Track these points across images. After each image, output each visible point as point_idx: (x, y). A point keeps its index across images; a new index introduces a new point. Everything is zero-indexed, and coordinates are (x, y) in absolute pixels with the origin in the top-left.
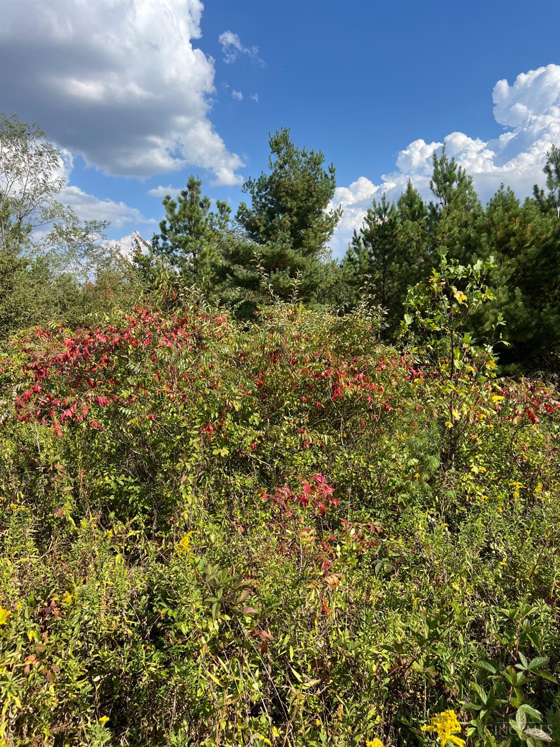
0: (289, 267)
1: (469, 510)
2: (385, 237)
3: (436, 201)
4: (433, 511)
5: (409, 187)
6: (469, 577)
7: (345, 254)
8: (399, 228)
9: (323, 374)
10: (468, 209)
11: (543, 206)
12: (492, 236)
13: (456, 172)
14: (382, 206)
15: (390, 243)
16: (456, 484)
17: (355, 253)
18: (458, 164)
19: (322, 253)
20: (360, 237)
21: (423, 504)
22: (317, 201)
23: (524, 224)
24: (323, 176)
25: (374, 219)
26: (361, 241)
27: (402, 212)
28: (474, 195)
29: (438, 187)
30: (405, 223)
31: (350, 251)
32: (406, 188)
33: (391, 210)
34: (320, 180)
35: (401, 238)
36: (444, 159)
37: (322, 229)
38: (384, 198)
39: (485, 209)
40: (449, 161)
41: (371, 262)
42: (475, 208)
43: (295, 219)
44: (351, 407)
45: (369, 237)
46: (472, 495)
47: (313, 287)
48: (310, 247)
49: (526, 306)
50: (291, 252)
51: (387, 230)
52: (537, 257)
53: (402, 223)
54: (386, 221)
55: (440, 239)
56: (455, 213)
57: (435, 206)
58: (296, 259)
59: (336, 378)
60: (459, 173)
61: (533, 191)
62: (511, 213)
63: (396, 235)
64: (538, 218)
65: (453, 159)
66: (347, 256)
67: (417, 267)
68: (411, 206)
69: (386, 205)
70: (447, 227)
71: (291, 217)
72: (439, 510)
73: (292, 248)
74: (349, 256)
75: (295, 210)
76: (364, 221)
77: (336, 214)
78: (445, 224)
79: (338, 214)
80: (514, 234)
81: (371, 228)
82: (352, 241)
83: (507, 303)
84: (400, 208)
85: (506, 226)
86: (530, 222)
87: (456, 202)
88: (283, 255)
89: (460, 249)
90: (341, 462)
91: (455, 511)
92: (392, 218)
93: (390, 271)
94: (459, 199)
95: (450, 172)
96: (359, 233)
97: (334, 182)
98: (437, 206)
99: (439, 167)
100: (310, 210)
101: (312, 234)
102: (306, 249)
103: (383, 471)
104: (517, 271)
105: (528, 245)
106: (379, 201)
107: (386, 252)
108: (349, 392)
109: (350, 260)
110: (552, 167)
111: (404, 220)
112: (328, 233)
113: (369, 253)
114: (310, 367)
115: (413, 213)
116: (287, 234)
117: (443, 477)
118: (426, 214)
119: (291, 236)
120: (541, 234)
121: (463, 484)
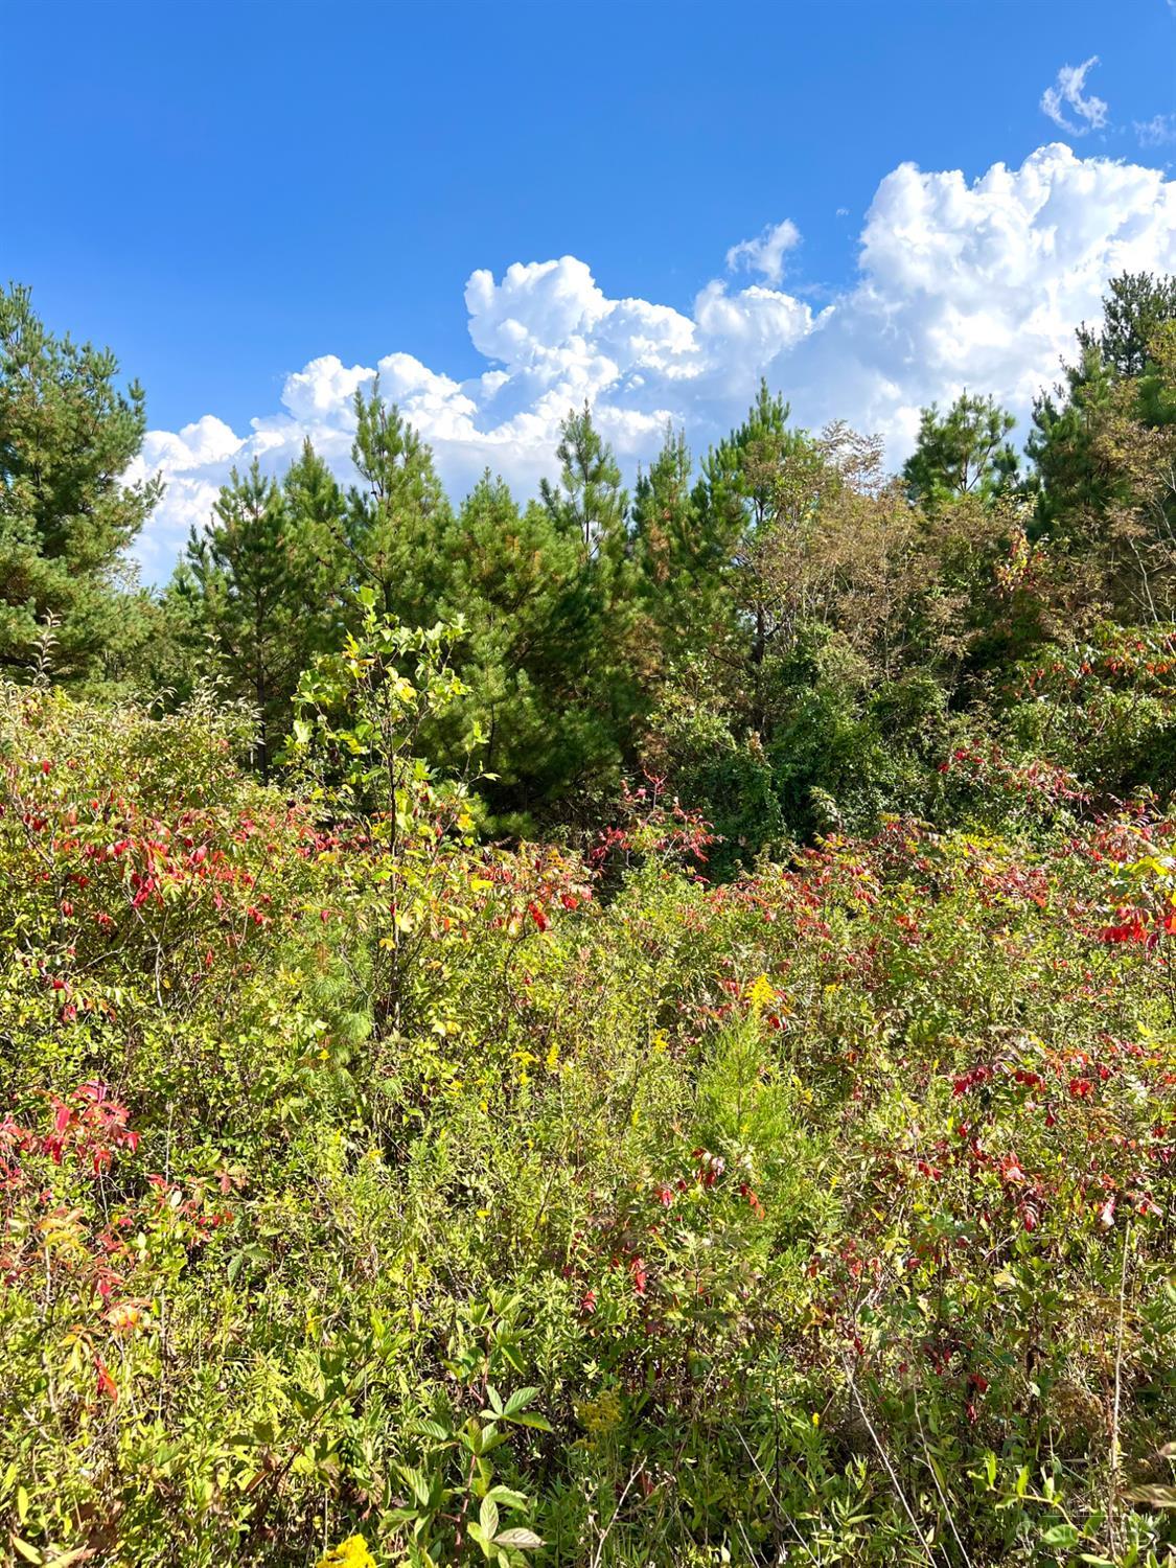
0: (33, 600)
1: (427, 1115)
2: (259, 549)
3: (365, 486)
4: (357, 1125)
5: (308, 451)
6: (423, 1250)
7: (171, 577)
8: (290, 535)
9: (111, 849)
10: (425, 510)
11: (559, 520)
12: (474, 567)
13: (402, 433)
14: (251, 484)
15: (272, 563)
16: (402, 1064)
17: (193, 576)
18: (405, 417)
19: (116, 571)
20: (204, 544)
21: (336, 1115)
22: (102, 457)
23: (529, 549)
24: (116, 404)
25: (235, 508)
26: (207, 551)
27: (294, 500)
28: (436, 483)
29: (367, 458)
30: (301, 525)
31: (182, 570)
32: (301, 452)
33: (272, 494)
34: (108, 411)
35: (295, 555)
36: (376, 406)
37: (115, 518)
38: (255, 469)
39: (457, 514)
40: (387, 411)
41: (230, 599)
42: (439, 510)
43: (47, 490)
44: (180, 920)
45: (224, 548)
46: (434, 1081)
47: (95, 645)
48: (85, 555)
49: (536, 705)
50: (37, 565)
51: (263, 534)
52: (553, 615)
53: (294, 523)
54: (261, 516)
55: (374, 563)
56: (402, 515)
57: (361, 496)
58: (51, 580)
59: (141, 860)
60: (408, 437)
61: (540, 490)
62: (504, 526)
63: (283, 548)
64: (551, 543)
65: (395, 407)
66: (177, 582)
67: (328, 617)
68: (313, 489)
69: (260, 484)
70: (388, 540)
71: (37, 484)
72: (368, 1121)
73: (40, 555)
74: (182, 582)
75: (48, 470)
76: (212, 509)
77: (149, 490)
78: (383, 535)
79: (154, 490)
80: (511, 568)
81: (228, 526)
82: (186, 549)
83: (502, 699)
84: (289, 491)
85: (498, 552)
86: (538, 547)
87: (402, 494)
88: (16, 569)
89: (414, 587)
90: (156, 1045)
91: (400, 1120)
92: (274, 511)
93: (271, 621)
94: (409, 488)
95: (392, 433)
96: (201, 535)
97: (141, 421)
98: (365, 497)
99: (369, 421)
100: (84, 474)
101: (89, 528)
102: (77, 560)
103: (250, 1055)
104: (519, 639)
105: (535, 590)
106: (245, 473)
107: (261, 580)
108: (171, 888)
109: (184, 591)
110: (572, 450)
111: (299, 517)
112: (129, 528)
113: (227, 580)
114: (79, 835)
115: (318, 506)
116: (29, 524)
117: (376, 1053)
118: (344, 510)
119: (39, 527)
120: (558, 572)
121: (416, 1062)
